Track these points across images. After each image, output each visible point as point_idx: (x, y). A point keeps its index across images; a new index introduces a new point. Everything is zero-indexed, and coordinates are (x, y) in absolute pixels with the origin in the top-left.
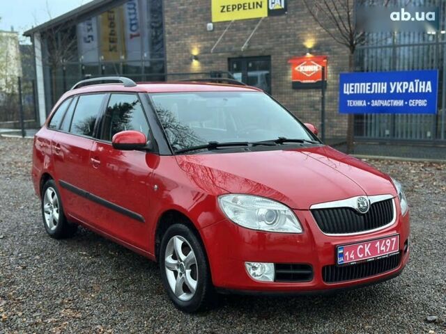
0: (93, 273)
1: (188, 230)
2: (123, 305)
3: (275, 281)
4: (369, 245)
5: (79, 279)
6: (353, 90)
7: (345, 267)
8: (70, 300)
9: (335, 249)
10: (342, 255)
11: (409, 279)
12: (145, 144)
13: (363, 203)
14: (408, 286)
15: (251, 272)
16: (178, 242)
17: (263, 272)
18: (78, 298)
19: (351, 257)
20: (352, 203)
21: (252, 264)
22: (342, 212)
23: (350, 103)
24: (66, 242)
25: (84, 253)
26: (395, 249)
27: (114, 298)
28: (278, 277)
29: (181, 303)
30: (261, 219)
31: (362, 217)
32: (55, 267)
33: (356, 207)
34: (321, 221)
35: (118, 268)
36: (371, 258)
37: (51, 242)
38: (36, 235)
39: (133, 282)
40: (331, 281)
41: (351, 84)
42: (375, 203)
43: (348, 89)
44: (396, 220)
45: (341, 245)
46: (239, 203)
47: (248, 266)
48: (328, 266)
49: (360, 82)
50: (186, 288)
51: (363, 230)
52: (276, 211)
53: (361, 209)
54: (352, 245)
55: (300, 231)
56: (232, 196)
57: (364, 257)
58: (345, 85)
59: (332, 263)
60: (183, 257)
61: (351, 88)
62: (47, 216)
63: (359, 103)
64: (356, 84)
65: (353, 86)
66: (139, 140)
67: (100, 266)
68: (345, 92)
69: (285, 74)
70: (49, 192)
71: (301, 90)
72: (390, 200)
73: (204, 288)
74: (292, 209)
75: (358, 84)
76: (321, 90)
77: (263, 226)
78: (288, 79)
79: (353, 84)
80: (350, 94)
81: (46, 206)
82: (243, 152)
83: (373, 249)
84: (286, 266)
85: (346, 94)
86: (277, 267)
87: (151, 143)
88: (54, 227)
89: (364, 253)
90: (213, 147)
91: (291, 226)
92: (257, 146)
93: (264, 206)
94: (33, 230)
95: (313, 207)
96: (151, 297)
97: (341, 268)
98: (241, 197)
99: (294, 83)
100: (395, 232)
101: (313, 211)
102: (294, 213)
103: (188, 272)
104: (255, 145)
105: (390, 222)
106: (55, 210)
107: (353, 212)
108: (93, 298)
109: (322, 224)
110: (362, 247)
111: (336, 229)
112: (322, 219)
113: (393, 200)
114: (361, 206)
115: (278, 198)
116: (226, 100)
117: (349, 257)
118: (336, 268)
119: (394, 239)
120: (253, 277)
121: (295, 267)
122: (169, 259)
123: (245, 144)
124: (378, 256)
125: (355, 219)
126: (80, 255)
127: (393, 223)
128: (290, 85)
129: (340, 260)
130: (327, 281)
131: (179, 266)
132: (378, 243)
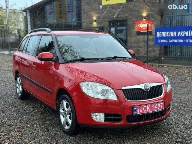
0: (32, 115)
1: (68, 97)
2: (41, 130)
3: (105, 122)
4: (150, 106)
5: (25, 118)
6: (161, 35)
7: (137, 116)
8: (18, 128)
9: (132, 107)
10: (136, 110)
11: (173, 121)
12: (53, 59)
13: (147, 87)
14: (172, 125)
15: (94, 118)
16: (65, 103)
17: (99, 117)
18: (22, 126)
19: (140, 111)
20: (142, 86)
21: (95, 113)
22: (137, 90)
23: (159, 41)
24: (25, 101)
25: (31, 106)
26: (162, 108)
27: (38, 127)
28: (106, 120)
29: (65, 130)
30: (99, 93)
31: (147, 93)
32: (16, 112)
33: (143, 88)
34: (126, 94)
35: (44, 113)
36: (150, 112)
37: (18, 101)
38: (13, 98)
39: (48, 120)
40: (131, 122)
41: (160, 32)
42: (153, 87)
43: (159, 35)
44: (164, 95)
45: (135, 106)
46: (90, 86)
47: (92, 114)
48: (129, 115)
49: (164, 31)
50: (67, 124)
51: (147, 99)
52: (106, 90)
53: (146, 89)
54: (141, 106)
55: (117, 99)
56: (87, 83)
57: (147, 111)
58: (157, 33)
59: (131, 114)
60: (66, 109)
61: (160, 34)
62: (18, 90)
63: (164, 41)
64: (162, 32)
65: (161, 33)
66: (51, 56)
67: (36, 112)
68: (157, 36)
69: (134, 28)
70: (18, 79)
71: (140, 35)
72: (162, 85)
73: (74, 124)
74: (113, 89)
75: (163, 32)
76: (146, 35)
77: (100, 97)
78: (135, 30)
79: (161, 32)
80: (160, 37)
81: (17, 85)
82: (96, 62)
83: (151, 108)
84: (110, 115)
85: (158, 37)
86: (106, 115)
87: (56, 58)
88: (20, 95)
89: (147, 110)
90: (83, 60)
91: (112, 97)
92: (103, 60)
93: (100, 87)
94: (12, 95)
95: (123, 88)
96: (54, 127)
97: (135, 117)
98: (90, 83)
99: (137, 32)
100: (163, 100)
101: (123, 90)
102: (114, 91)
103: (68, 116)
104: (102, 59)
105: (160, 95)
106: (20, 87)
107: (142, 91)
108: (28, 127)
109: (127, 96)
110: (145, 107)
111: (134, 98)
112: (127, 93)
113: (163, 85)
114: (146, 88)
115: (107, 84)
116: (91, 39)
117: (139, 111)
118: (133, 117)
119: (162, 103)
120: (95, 120)
121: (114, 115)
122: (61, 111)
123: (98, 59)
124: (154, 111)
125: (143, 94)
126: (29, 107)
127: (162, 96)
128: (136, 33)
129: (135, 113)
130: (129, 122)
131: (65, 113)
132: (154, 105)
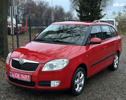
13: (22, 61)
119: (28, 76)
132: (22, 75)
